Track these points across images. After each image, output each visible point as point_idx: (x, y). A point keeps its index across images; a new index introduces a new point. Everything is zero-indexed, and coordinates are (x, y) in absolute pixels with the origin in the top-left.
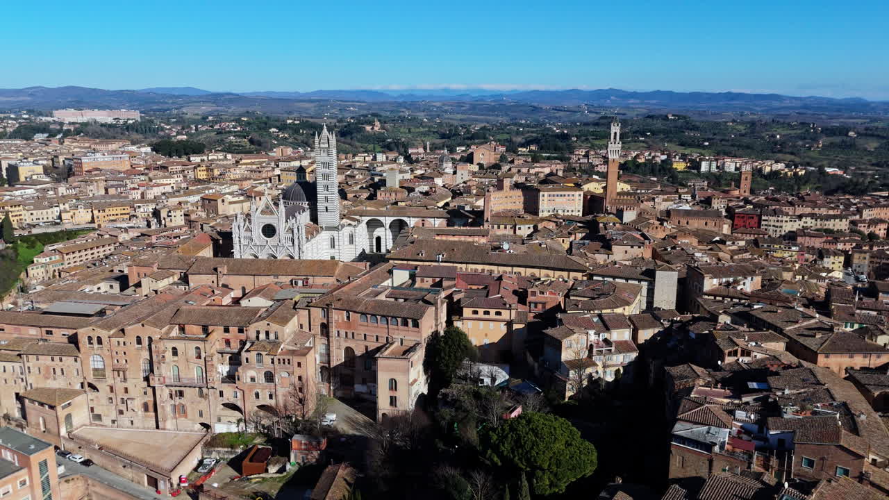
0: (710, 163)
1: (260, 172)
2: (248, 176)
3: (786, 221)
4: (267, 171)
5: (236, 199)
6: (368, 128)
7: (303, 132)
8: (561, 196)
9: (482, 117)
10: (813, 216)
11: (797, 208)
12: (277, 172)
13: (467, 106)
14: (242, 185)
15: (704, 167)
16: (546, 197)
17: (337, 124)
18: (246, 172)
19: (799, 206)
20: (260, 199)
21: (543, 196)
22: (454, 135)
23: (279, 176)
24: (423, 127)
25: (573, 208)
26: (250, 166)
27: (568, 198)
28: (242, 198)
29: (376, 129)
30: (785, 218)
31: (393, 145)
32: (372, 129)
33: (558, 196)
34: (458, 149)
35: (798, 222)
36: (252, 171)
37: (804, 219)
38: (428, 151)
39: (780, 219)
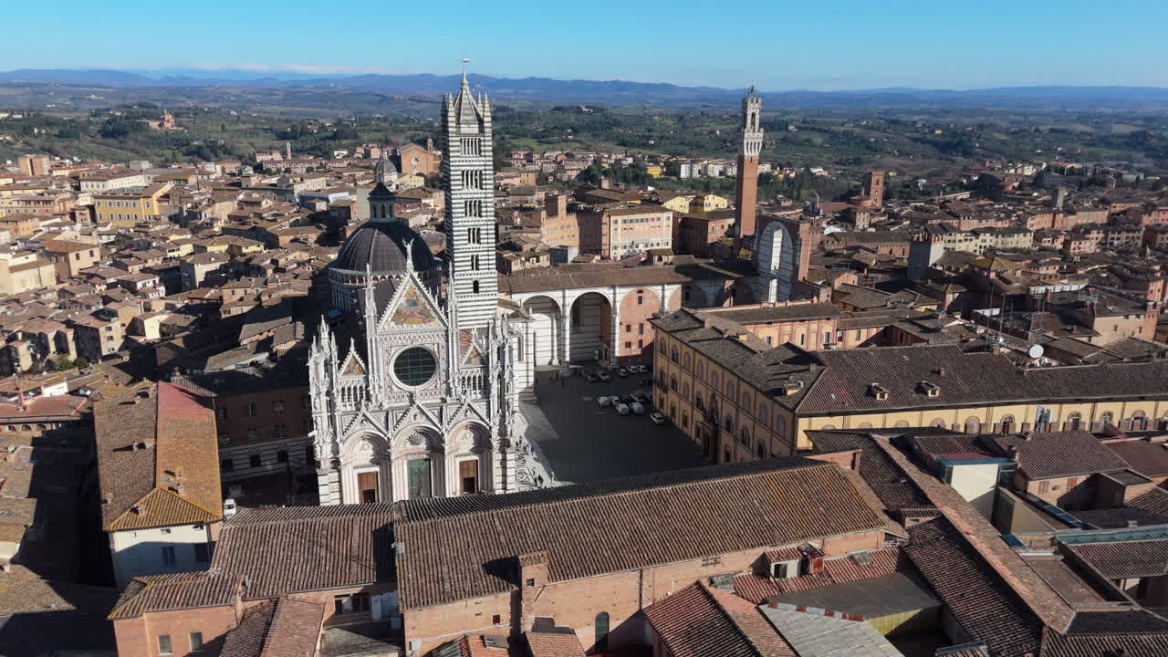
0: (691, 166)
1: (47, 202)
2: (22, 211)
3: (960, 241)
4: (63, 200)
5: (21, 260)
6: (154, 124)
7: (39, 133)
8: (642, 221)
9: (312, 110)
10: (990, 230)
11: (963, 221)
12: (85, 200)
13: (281, 95)
14: (16, 230)
15: (684, 172)
16: (620, 225)
17: (92, 119)
18: (15, 204)
19: (964, 218)
20: (78, 257)
21: (616, 222)
22: (302, 134)
23: (91, 208)
24: (244, 123)
25: (659, 240)
26: (20, 192)
27: (652, 224)
28: (33, 257)
29: (168, 125)
30: (959, 236)
31: (206, 151)
32: (161, 125)
33: (637, 221)
34: (336, 153)
35: (975, 241)
36: (29, 202)
37: (982, 236)
38: (289, 157)
39: (952, 238)
